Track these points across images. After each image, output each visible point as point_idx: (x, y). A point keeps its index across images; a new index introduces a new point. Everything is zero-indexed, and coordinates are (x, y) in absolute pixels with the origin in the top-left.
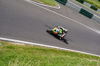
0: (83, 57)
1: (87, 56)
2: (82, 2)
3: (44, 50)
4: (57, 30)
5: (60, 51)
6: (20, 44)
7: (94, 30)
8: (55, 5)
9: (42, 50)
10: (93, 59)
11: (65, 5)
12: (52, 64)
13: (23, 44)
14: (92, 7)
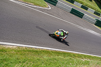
0: (75, 56)
1: (80, 56)
2: (72, 2)
3: (37, 52)
4: (59, 32)
5: (53, 52)
6: (12, 47)
7: (85, 29)
8: (45, 6)
9: (34, 51)
10: (85, 58)
11: (55, 5)
12: (45, 66)
13: (15, 47)
14: (82, 7)
